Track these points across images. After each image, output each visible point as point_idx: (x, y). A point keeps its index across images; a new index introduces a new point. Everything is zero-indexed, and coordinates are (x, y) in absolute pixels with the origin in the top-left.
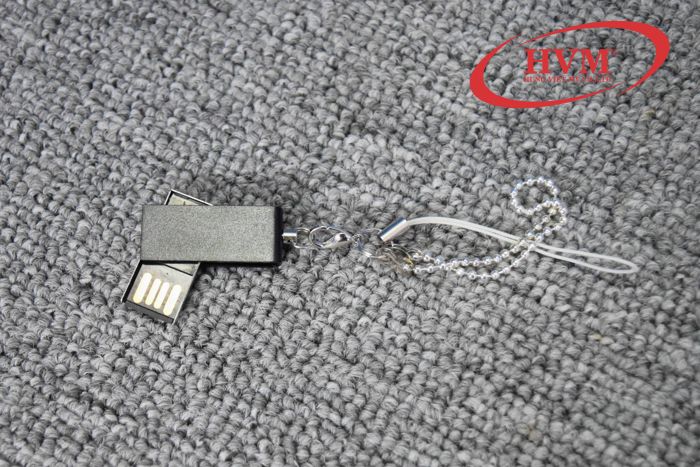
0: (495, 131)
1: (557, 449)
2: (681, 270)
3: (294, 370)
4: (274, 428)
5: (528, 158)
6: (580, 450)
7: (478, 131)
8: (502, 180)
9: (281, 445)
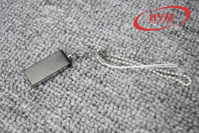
0: (88, 6)
1: (97, 92)
2: (139, 44)
3: (20, 65)
4: (12, 82)
5: (97, 13)
6: (104, 92)
7: (83, 5)
8: (88, 18)
9: (13, 87)
